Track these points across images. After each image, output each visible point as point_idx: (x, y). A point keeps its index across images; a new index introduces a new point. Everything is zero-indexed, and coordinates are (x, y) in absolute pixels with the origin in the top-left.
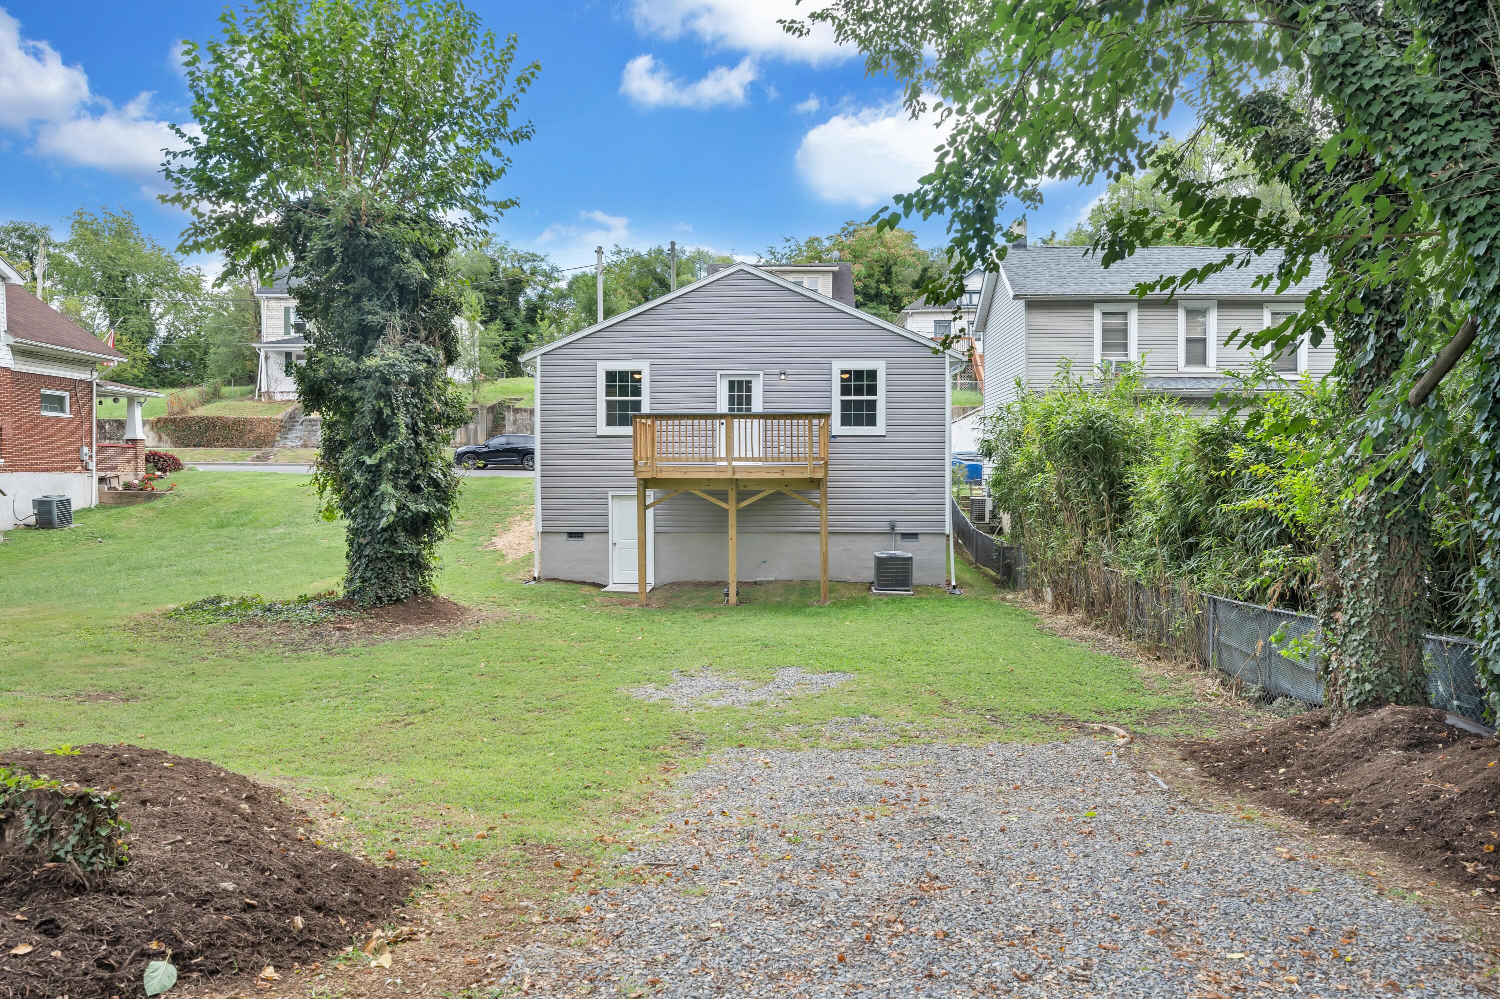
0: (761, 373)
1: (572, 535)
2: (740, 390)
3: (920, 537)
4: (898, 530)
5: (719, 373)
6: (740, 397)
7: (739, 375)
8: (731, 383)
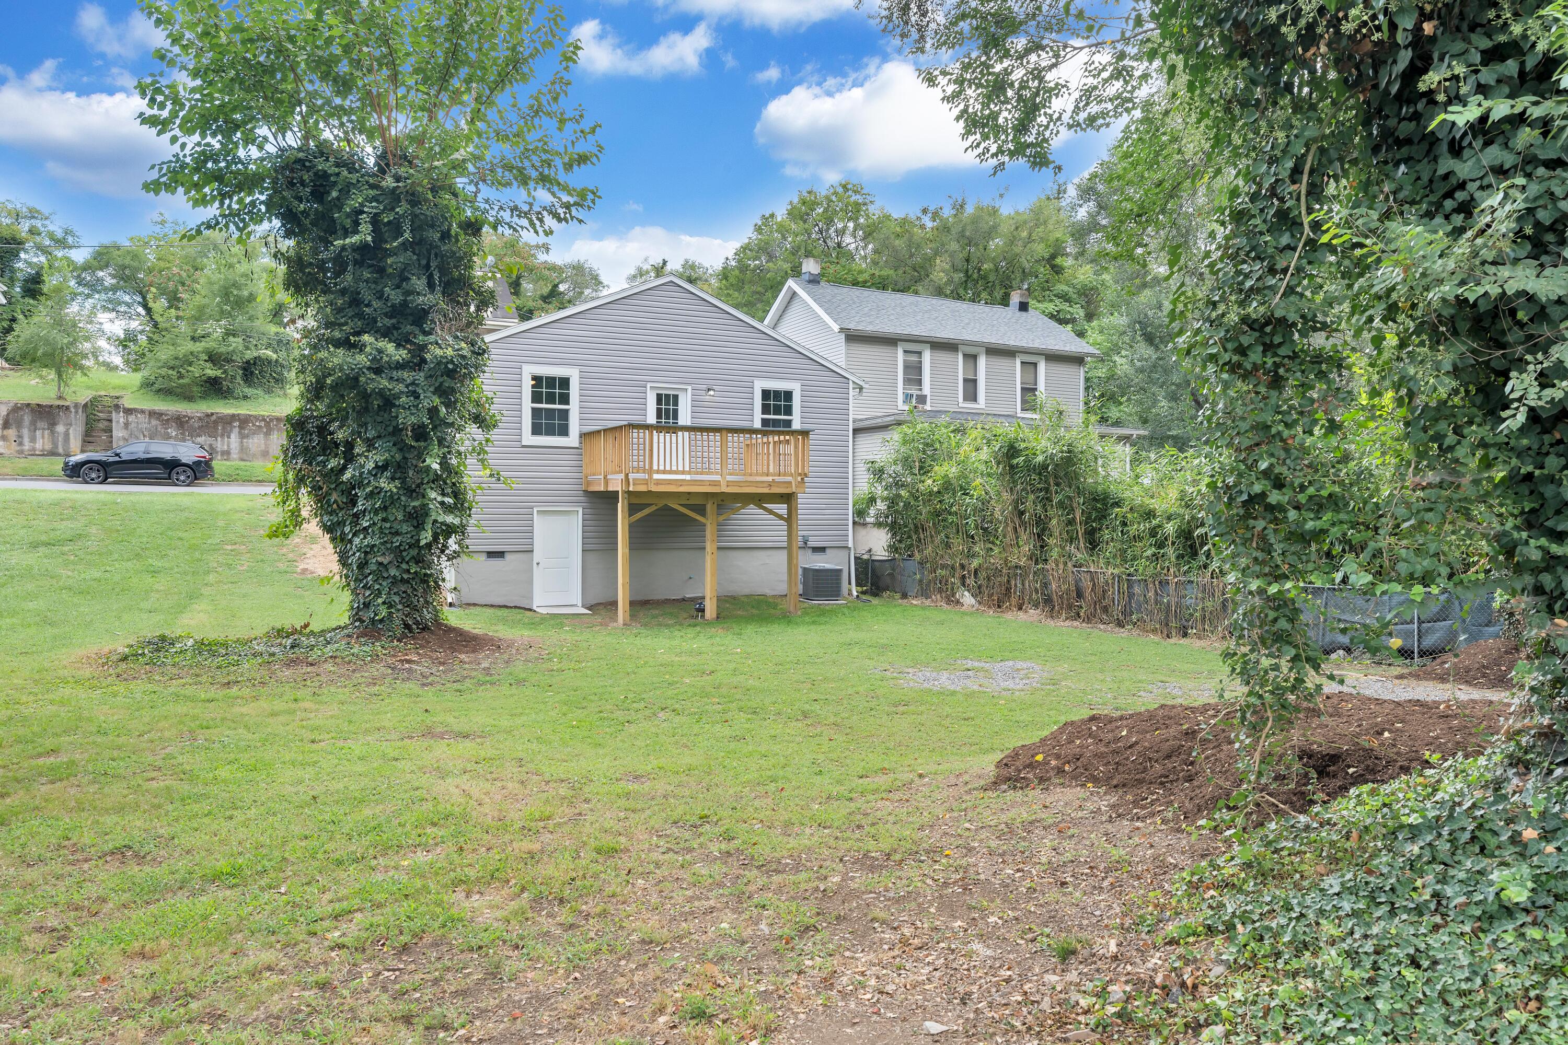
0: (689, 388)
1: (491, 554)
2: (667, 404)
3: (828, 551)
4: (810, 544)
5: (649, 385)
6: (667, 411)
7: (667, 388)
8: (659, 397)
